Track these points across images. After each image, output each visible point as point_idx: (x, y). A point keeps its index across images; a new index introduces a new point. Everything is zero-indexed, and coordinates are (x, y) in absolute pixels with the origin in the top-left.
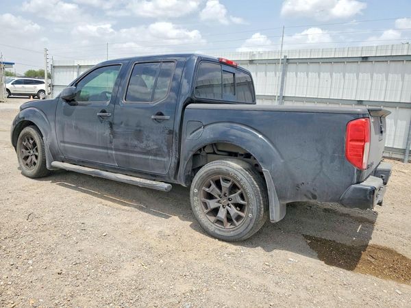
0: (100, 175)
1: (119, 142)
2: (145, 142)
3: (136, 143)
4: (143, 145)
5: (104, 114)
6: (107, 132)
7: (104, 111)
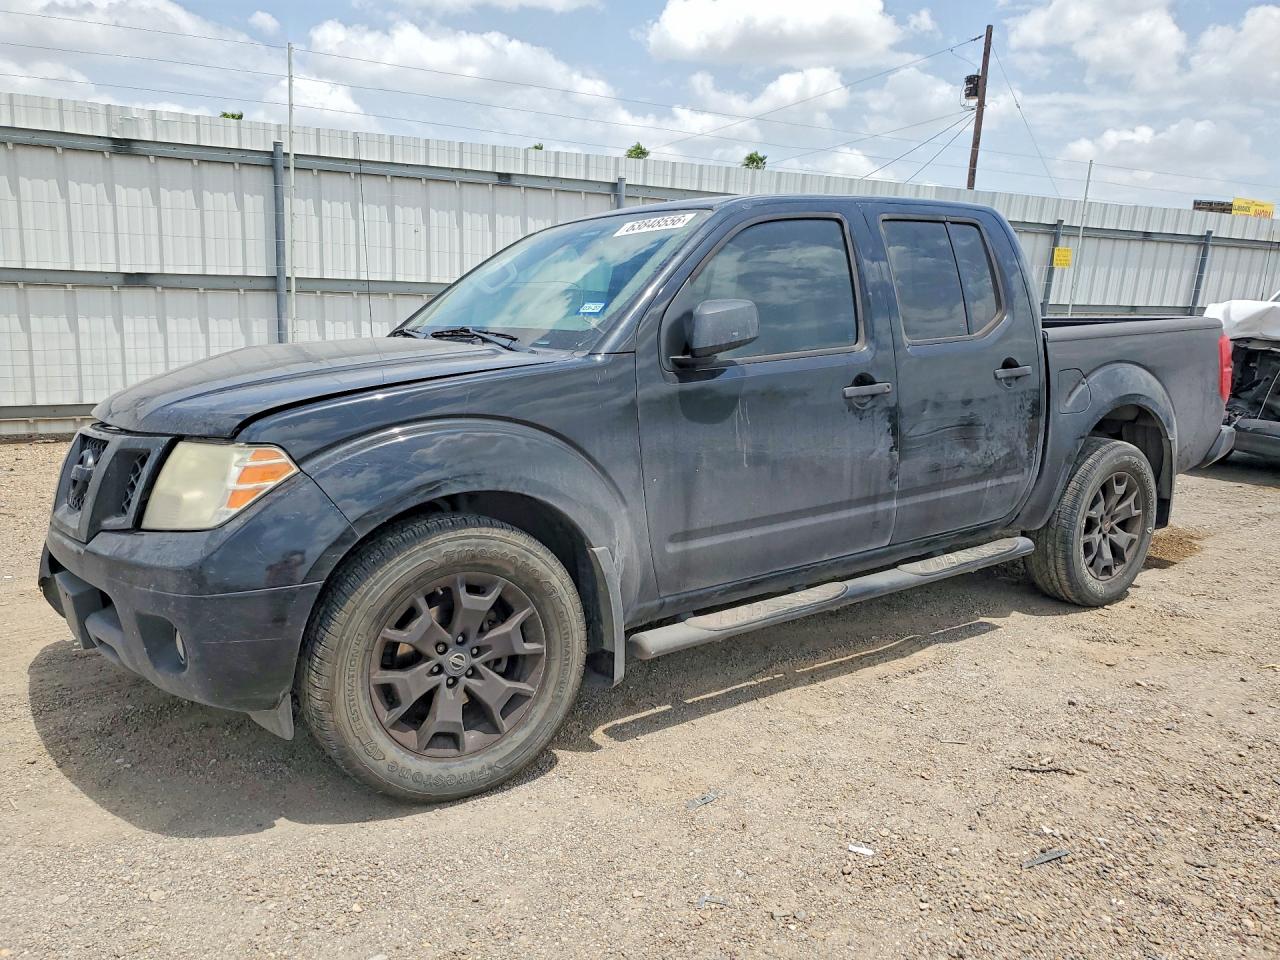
0: (871, 591)
1: (916, 466)
2: (983, 445)
3: (962, 454)
4: (978, 456)
5: (865, 389)
6: (882, 445)
7: (862, 380)
